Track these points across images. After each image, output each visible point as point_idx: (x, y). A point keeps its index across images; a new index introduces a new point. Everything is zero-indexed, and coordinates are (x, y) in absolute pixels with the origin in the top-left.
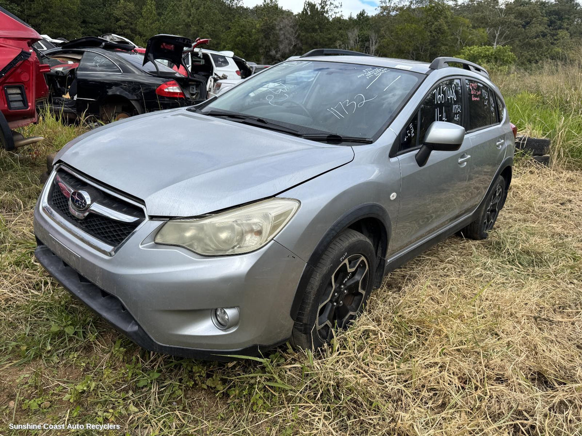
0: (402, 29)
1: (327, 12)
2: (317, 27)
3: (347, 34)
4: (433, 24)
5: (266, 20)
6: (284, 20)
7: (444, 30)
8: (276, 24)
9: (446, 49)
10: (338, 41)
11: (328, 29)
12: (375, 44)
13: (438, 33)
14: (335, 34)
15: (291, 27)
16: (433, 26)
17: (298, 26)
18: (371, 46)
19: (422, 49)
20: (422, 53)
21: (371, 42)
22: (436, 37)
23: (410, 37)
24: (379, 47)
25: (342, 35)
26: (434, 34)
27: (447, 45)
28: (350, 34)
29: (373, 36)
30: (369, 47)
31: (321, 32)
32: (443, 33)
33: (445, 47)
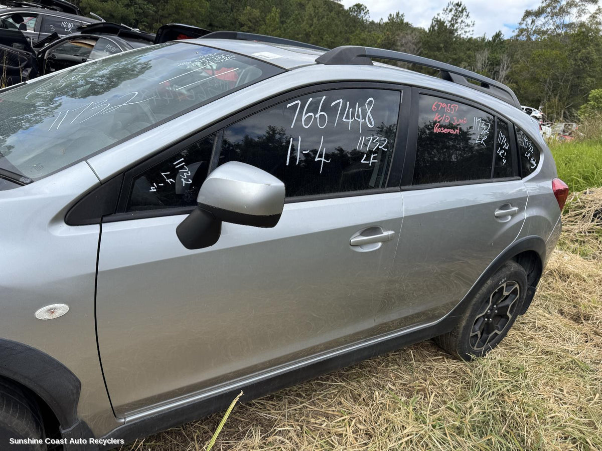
0: (540, 55)
1: (456, 30)
2: (442, 45)
3: (475, 56)
4: (580, 51)
5: (388, 35)
6: (407, 36)
7: (593, 59)
8: (397, 40)
9: (593, 82)
10: (464, 63)
11: (455, 49)
12: (507, 69)
13: (585, 62)
14: (462, 54)
15: (413, 43)
16: (579, 54)
17: (421, 43)
18: (500, 71)
19: (562, 79)
20: (562, 84)
21: (501, 67)
22: (581, 67)
23: (549, 64)
24: (512, 72)
25: (469, 57)
26: (580, 62)
27: (594, 77)
28: (478, 56)
29: (505, 58)
30: (498, 72)
31: (446, 51)
32: (591, 62)
33: (592, 79)
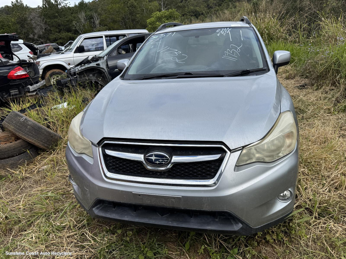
0: (111, 8)
1: (60, 4)
2: (57, 14)
3: (78, 16)
4: (128, 2)
5: (18, 15)
6: (32, 14)
7: (135, 5)
8: (27, 17)
9: (140, 16)
10: (74, 22)
11: (65, 15)
12: (98, 19)
13: (132, 8)
14: (70, 17)
15: (38, 17)
16: (128, 4)
17: (43, 16)
18: (95, 22)
19: (126, 18)
20: (127, 20)
21: (95, 19)
22: (132, 10)
23: (117, 12)
24: (100, 21)
25: (75, 17)
26: (130, 8)
27: (139, 14)
28: (80, 16)
29: (95, 15)
30: (94, 22)
31: (60, 17)
32: (135, 7)
33: (139, 15)
